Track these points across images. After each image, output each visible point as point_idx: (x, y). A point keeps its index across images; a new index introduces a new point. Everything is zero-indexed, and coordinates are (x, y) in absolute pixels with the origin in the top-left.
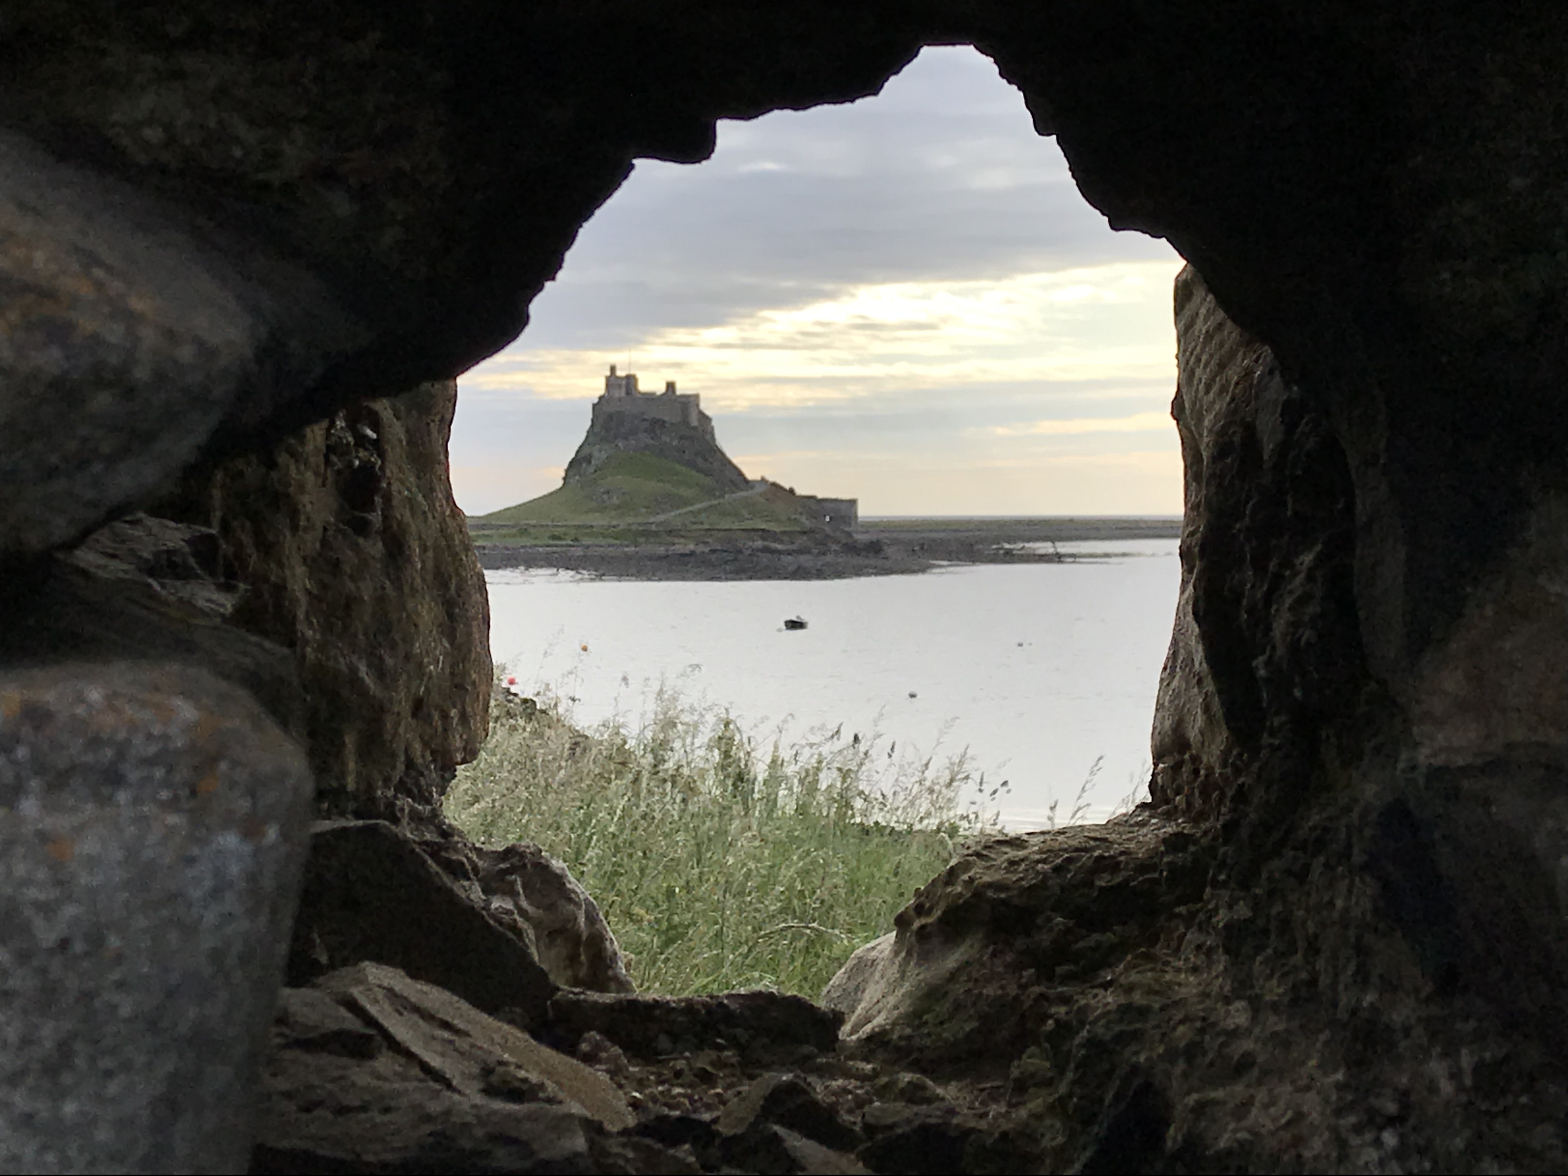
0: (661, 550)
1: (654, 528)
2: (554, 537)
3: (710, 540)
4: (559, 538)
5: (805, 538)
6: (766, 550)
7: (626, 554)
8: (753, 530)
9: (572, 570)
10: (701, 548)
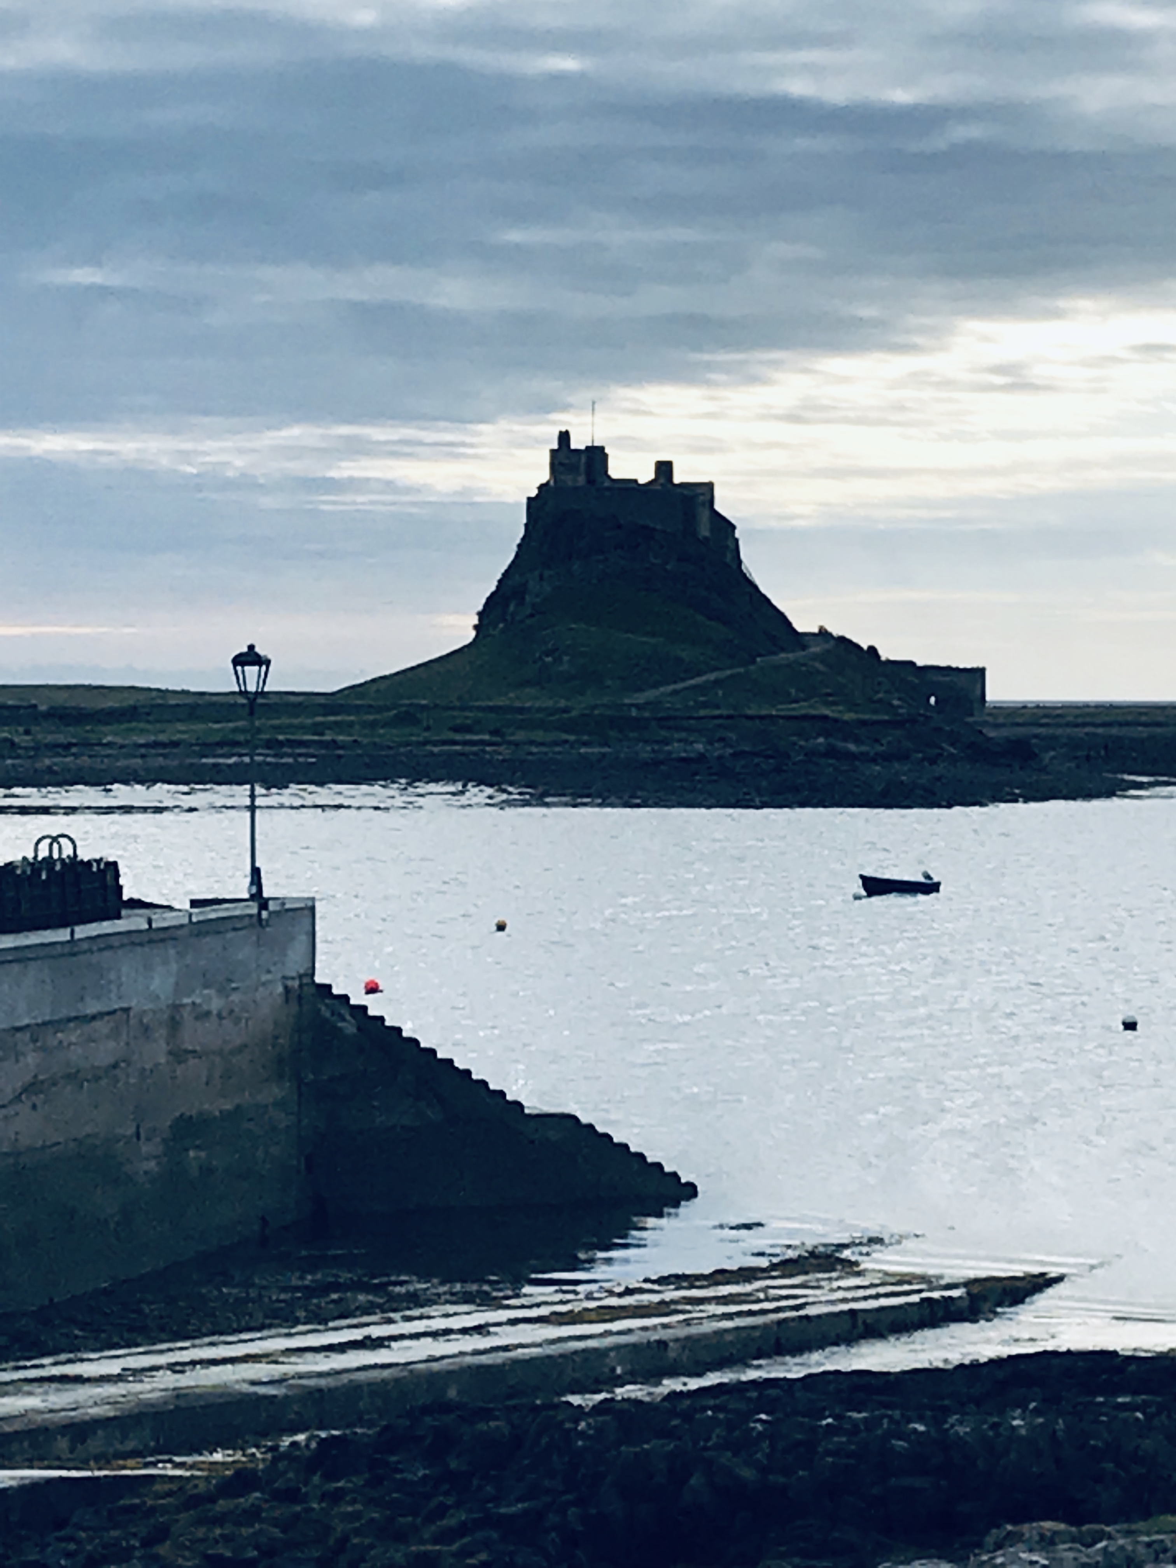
0: (645, 752)
1: (634, 712)
2: (456, 729)
3: (732, 736)
4: (468, 729)
5: (898, 733)
6: (831, 752)
7: (584, 757)
8: (805, 717)
9: (491, 786)
10: (718, 750)
